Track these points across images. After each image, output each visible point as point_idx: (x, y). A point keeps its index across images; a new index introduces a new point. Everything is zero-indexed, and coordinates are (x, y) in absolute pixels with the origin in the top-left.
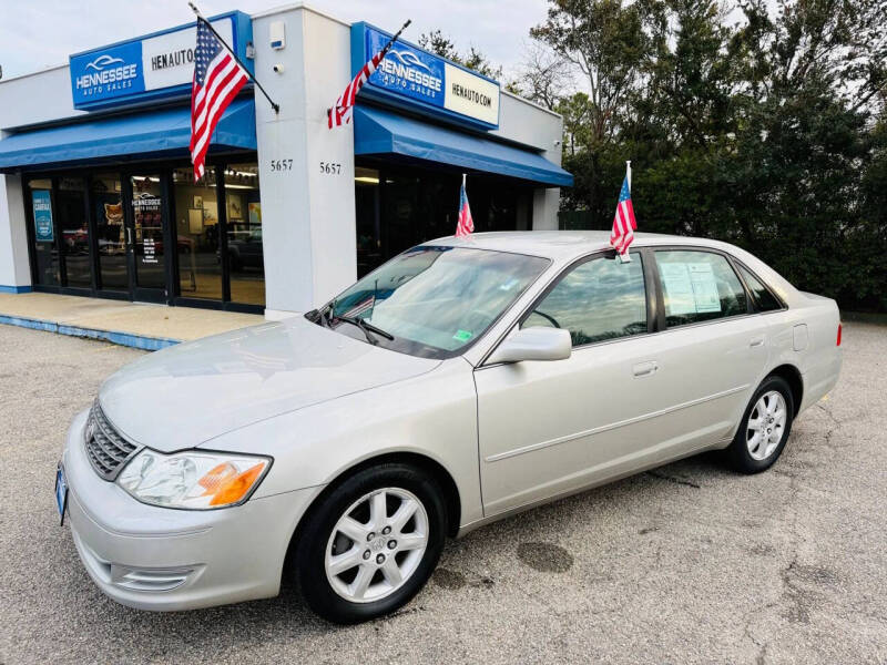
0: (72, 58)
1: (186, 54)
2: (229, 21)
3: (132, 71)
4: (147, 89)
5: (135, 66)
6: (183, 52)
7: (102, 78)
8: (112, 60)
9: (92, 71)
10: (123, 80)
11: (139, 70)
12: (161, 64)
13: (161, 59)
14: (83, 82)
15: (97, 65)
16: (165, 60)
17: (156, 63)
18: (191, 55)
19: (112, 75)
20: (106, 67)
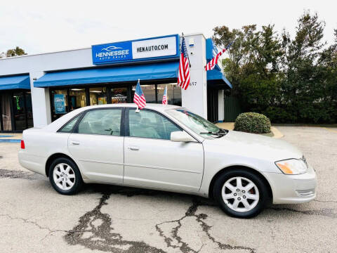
0: (93, 46)
1: (154, 47)
2: (175, 37)
4: (133, 58)
5: (128, 50)
7: (111, 54)
8: (116, 48)
9: (105, 51)
10: (122, 55)
11: (131, 52)
14: (100, 55)
15: (107, 49)
16: (143, 49)
17: (139, 50)
18: (157, 48)
19: (116, 53)
20: (112, 50)
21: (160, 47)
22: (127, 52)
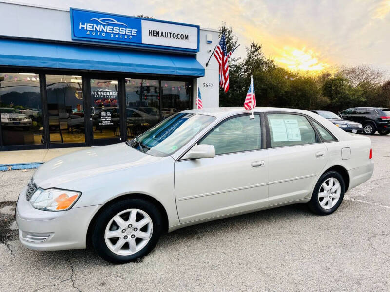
0: (73, 10)
1: (172, 35)
2: (196, 29)
3: (133, 32)
4: (143, 42)
5: (136, 30)
6: (170, 33)
7: (108, 29)
8: (116, 22)
9: (98, 23)
10: (125, 34)
11: (139, 32)
12: (155, 34)
13: (156, 32)
14: (88, 26)
15: (101, 21)
16: (158, 33)
17: (152, 33)
18: (175, 36)
19: (116, 30)
20: (110, 25)
21: (179, 36)
22: (134, 32)
